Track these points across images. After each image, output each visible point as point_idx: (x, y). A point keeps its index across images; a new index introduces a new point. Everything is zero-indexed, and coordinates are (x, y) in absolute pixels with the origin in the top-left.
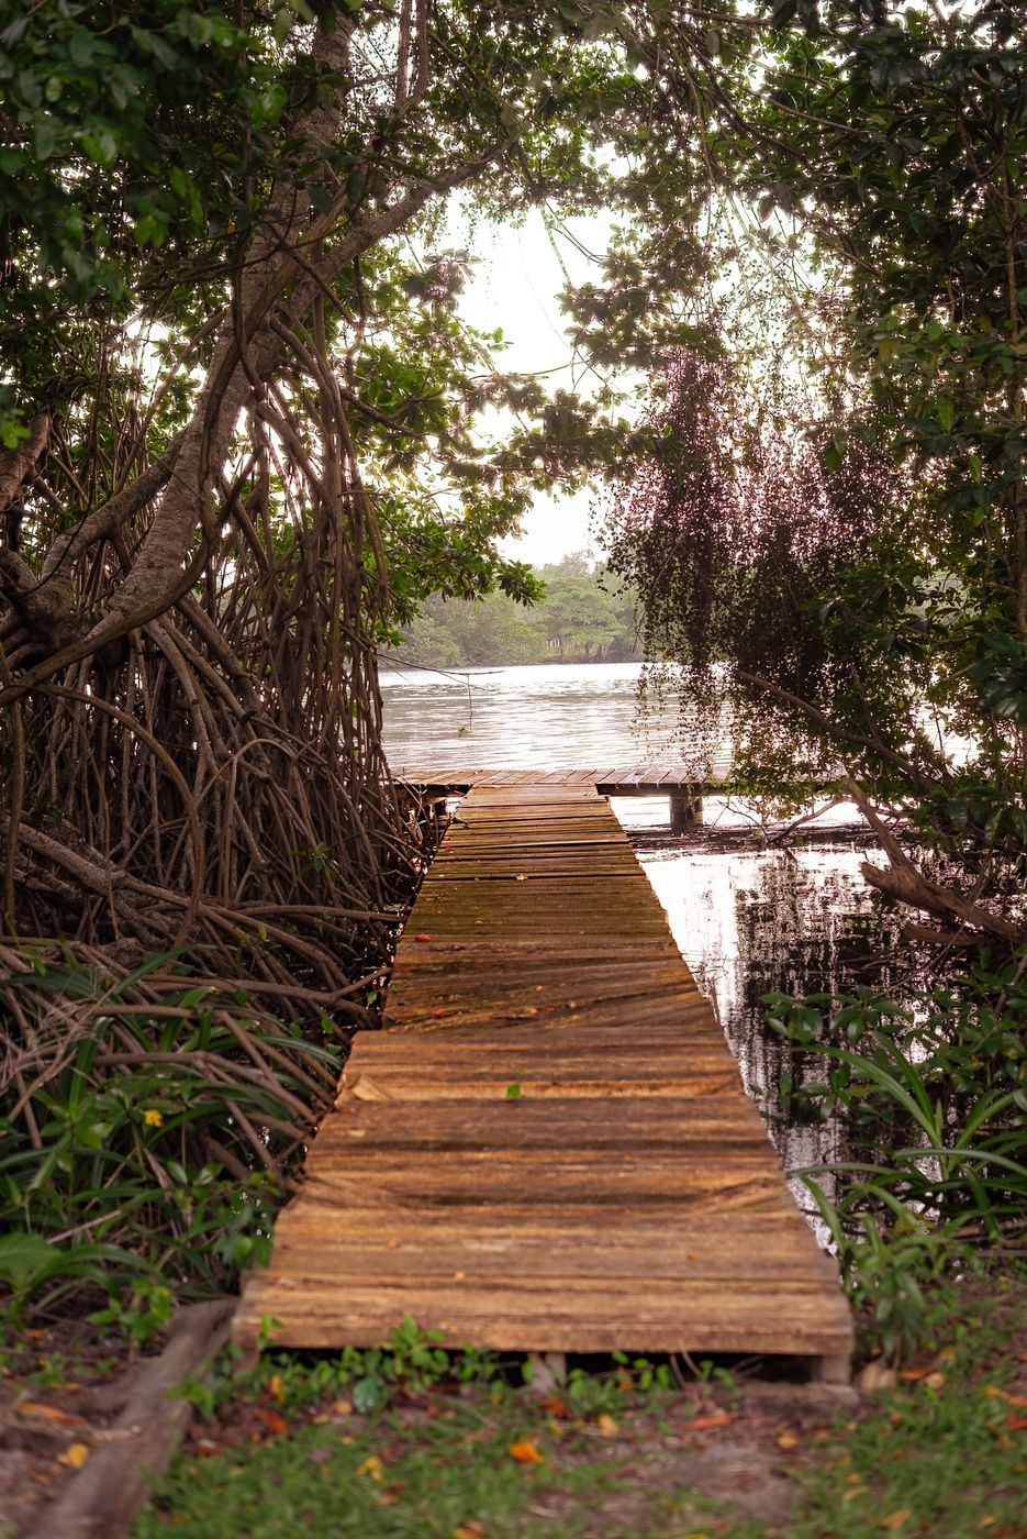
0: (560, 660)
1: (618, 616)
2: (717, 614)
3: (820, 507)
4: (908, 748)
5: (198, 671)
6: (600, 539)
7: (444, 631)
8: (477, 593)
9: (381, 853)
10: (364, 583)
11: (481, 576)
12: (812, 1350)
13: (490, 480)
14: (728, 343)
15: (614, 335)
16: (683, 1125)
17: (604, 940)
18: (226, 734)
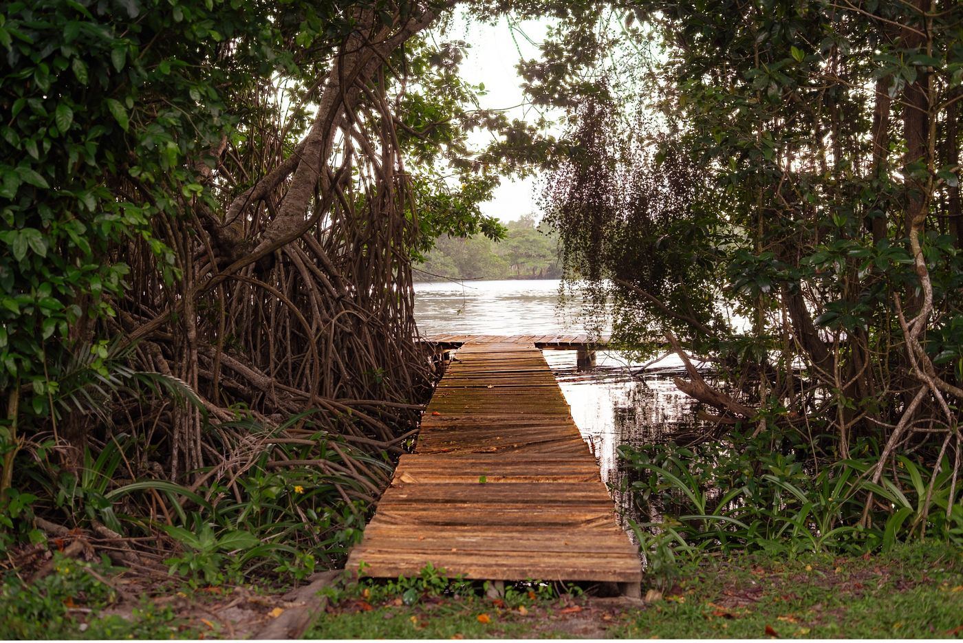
0: (518, 278)
1: (552, 252)
2: (605, 247)
3: (664, 186)
4: (711, 323)
5: (312, 272)
6: (538, 204)
7: (449, 260)
8: (468, 234)
9: (413, 375)
10: (404, 226)
11: (470, 224)
12: (621, 580)
13: (476, 169)
14: (613, 94)
15: (547, 88)
16: (568, 494)
17: (533, 416)
18: (328, 309)
